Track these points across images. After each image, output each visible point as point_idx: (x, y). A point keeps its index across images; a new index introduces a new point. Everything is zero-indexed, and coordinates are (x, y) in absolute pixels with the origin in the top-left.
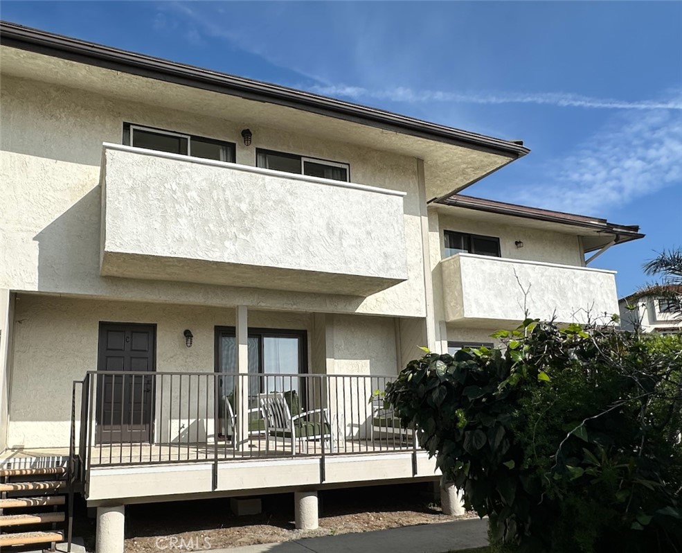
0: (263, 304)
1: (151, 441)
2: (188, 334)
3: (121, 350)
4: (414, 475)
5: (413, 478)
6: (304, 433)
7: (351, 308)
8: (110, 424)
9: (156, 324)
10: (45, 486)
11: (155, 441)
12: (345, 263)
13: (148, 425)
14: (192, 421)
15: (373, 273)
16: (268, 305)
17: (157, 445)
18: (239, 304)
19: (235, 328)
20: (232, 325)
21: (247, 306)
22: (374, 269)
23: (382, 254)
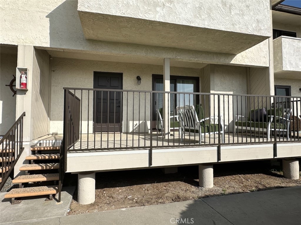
0: (179, 57)
1: (121, 131)
2: (139, 78)
3: (106, 86)
4: (274, 157)
5: (274, 158)
6: (206, 130)
7: (227, 61)
8: (100, 123)
9: (123, 73)
10: (55, 157)
11: (123, 132)
12: (233, 25)
13: (119, 124)
14: (141, 122)
15: (250, 31)
16: (182, 58)
17: (124, 133)
18: (165, 57)
19: (163, 75)
20: (161, 74)
21: (170, 59)
22: (251, 29)
23: (256, 20)
